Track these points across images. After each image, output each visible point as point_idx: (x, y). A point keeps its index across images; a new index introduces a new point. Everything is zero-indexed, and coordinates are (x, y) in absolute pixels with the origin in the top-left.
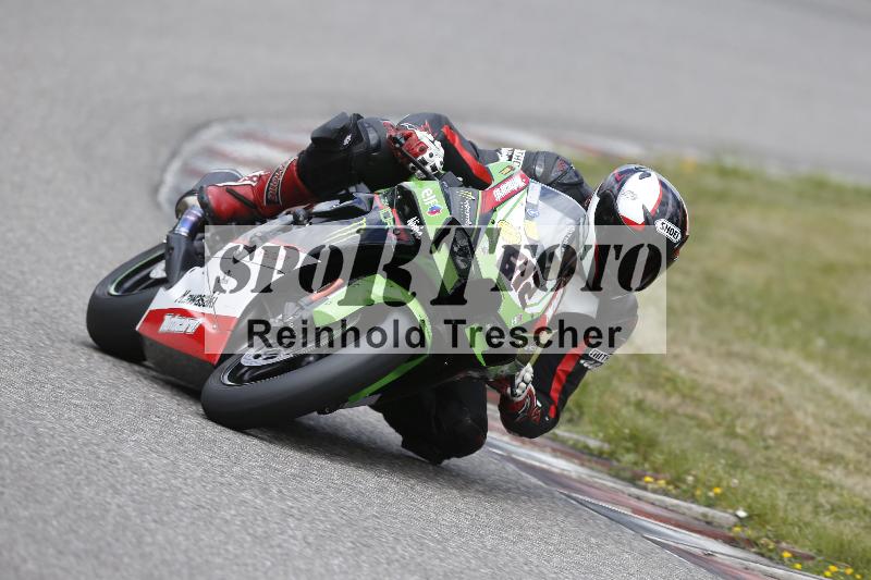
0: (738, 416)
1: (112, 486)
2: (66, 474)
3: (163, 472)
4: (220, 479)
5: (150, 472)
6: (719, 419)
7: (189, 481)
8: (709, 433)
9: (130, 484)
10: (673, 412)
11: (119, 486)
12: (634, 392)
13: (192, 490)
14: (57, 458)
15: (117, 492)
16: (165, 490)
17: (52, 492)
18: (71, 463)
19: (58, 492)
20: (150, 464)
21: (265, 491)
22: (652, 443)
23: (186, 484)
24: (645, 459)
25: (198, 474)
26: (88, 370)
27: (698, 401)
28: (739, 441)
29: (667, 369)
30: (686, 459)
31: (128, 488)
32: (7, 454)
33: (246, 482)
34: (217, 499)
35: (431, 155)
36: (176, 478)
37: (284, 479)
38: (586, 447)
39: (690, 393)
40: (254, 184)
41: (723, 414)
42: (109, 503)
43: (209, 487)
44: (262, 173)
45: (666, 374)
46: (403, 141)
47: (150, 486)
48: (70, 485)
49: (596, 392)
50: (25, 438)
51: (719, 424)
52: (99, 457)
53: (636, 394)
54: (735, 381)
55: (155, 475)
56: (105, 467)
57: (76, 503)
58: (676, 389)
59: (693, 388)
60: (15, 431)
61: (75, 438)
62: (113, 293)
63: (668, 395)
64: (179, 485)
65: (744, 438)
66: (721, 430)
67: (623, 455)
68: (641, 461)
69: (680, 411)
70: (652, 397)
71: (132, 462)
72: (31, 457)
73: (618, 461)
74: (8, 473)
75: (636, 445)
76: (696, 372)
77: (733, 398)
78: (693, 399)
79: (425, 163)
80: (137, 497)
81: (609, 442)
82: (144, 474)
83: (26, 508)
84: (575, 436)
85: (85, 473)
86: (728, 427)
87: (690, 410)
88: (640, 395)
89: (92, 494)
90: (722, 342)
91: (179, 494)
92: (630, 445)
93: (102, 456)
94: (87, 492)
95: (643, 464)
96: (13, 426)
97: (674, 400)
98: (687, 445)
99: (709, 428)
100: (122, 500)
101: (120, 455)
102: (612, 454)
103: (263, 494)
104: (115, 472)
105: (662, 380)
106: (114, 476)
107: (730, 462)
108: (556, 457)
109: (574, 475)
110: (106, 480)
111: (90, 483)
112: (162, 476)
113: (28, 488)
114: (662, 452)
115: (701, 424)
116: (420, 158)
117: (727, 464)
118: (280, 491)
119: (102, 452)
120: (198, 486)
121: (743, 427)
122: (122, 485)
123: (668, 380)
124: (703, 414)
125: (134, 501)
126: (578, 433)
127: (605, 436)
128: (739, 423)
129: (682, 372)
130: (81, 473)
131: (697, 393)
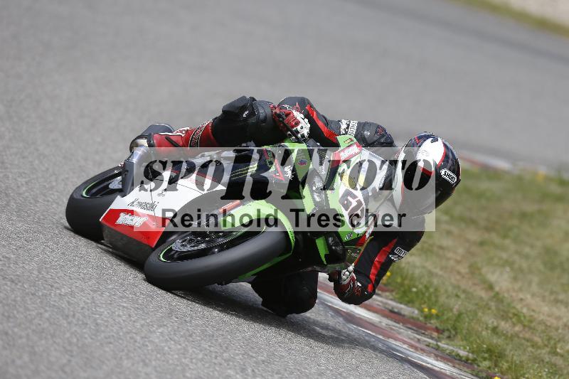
0: (559, 341)
1: (143, 361)
2: (113, 351)
3: (177, 354)
4: (214, 361)
5: (169, 354)
6: (546, 343)
7: (194, 361)
8: (539, 351)
9: (155, 360)
10: (517, 335)
11: (147, 361)
12: (491, 321)
13: (195, 366)
14: (109, 340)
15: (146, 365)
16: (177, 365)
17: (103, 362)
18: (117, 344)
19: (106, 362)
20: (170, 348)
21: (243, 370)
22: (501, 356)
23: (192, 362)
24: (496, 366)
25: (200, 356)
26: (133, 284)
27: (533, 329)
28: (559, 357)
29: (514, 308)
30: (523, 367)
31: (154, 363)
32: (76, 336)
33: (231, 363)
34: (211, 374)
35: (302, 128)
36: (185, 358)
37: (256, 363)
38: (458, 355)
39: (529, 324)
40: (183, 135)
41: (549, 339)
42: (140, 372)
43: (207, 365)
44: (188, 128)
45: (514, 311)
46: (285, 117)
47: (168, 362)
48: (115, 359)
49: (467, 320)
50: (88, 326)
51: (546, 346)
52: (136, 341)
53: (493, 322)
54: (558, 318)
55: (172, 355)
56: (139, 347)
57: (119, 370)
58: (520, 321)
59: (531, 321)
60: (83, 321)
61: (121, 328)
62: (84, 195)
63: (514, 325)
64: (188, 363)
65: (562, 356)
66: (548, 349)
67: (481, 362)
68: (493, 366)
69: (521, 335)
70: (504, 326)
71: (157, 346)
72: (92, 339)
73: (479, 366)
74: (75, 348)
75: (491, 356)
76: (533, 311)
77: (557, 329)
78: (530, 328)
79: (298, 132)
80: (158, 369)
81: (473, 353)
82: (164, 354)
83: (85, 371)
84: (451, 348)
85: (126, 351)
86: (552, 348)
87: (527, 336)
88: (495, 324)
89: (129, 365)
90: (552, 293)
91: (187, 368)
92: (486, 355)
93: (138, 341)
94: (126, 363)
95: (494, 369)
96: (81, 318)
97: (517, 328)
98: (524, 358)
99: (539, 348)
100: (149, 370)
101: (151, 342)
102: (474, 360)
103: (242, 372)
104: (146, 351)
105: (511, 315)
106: (145, 355)
107: (551, 371)
108: (437, 360)
109: (448, 373)
110: (139, 356)
111: (128, 358)
112: (176, 356)
113: (87, 359)
114: (507, 362)
115: (534, 345)
116: (295, 129)
117: (549, 372)
118: (253, 371)
119: (138, 338)
120: (200, 364)
121: (561, 348)
122: (150, 361)
123: (515, 315)
124: (537, 339)
125: (156, 371)
126: (453, 346)
127: (470, 349)
128: (559, 346)
129: (525, 310)
130: (123, 351)
131: (533, 325)
